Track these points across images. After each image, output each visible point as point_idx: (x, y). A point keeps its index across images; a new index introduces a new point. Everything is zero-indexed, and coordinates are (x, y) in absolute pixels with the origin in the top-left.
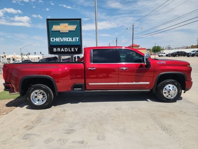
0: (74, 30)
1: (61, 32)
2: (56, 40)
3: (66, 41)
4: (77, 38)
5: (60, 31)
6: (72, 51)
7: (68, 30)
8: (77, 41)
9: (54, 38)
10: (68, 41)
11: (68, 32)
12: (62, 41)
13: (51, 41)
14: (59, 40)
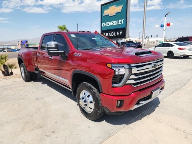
0: (120, 11)
1: (110, 16)
2: (105, 25)
3: (113, 25)
4: (122, 20)
5: (108, 15)
6: (117, 35)
7: (115, 13)
8: (122, 23)
9: (105, 23)
10: (114, 24)
11: (115, 14)
12: (110, 25)
13: (103, 26)
14: (108, 25)
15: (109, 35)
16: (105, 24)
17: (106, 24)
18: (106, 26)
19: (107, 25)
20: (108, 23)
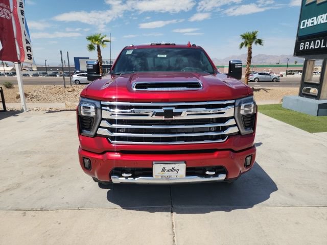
1: (318, 2)
2: (307, 25)
3: (322, 22)
5: (316, 1)
9: (306, 21)
10: (325, 22)
12: (315, 24)
13: (301, 27)
14: (312, 23)
15: (311, 47)
16: (306, 23)
17: (309, 23)
18: (307, 28)
19: (311, 25)
20: (312, 20)
